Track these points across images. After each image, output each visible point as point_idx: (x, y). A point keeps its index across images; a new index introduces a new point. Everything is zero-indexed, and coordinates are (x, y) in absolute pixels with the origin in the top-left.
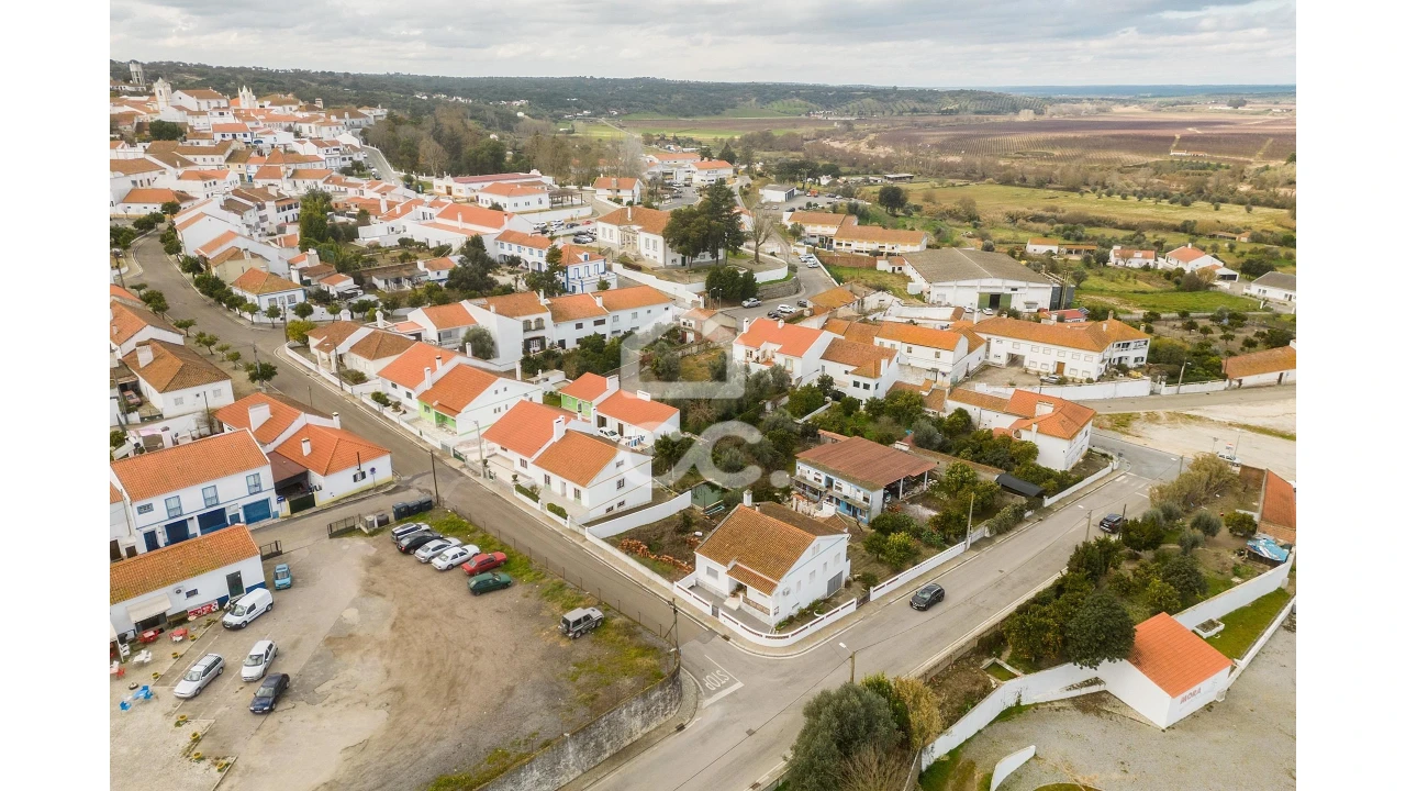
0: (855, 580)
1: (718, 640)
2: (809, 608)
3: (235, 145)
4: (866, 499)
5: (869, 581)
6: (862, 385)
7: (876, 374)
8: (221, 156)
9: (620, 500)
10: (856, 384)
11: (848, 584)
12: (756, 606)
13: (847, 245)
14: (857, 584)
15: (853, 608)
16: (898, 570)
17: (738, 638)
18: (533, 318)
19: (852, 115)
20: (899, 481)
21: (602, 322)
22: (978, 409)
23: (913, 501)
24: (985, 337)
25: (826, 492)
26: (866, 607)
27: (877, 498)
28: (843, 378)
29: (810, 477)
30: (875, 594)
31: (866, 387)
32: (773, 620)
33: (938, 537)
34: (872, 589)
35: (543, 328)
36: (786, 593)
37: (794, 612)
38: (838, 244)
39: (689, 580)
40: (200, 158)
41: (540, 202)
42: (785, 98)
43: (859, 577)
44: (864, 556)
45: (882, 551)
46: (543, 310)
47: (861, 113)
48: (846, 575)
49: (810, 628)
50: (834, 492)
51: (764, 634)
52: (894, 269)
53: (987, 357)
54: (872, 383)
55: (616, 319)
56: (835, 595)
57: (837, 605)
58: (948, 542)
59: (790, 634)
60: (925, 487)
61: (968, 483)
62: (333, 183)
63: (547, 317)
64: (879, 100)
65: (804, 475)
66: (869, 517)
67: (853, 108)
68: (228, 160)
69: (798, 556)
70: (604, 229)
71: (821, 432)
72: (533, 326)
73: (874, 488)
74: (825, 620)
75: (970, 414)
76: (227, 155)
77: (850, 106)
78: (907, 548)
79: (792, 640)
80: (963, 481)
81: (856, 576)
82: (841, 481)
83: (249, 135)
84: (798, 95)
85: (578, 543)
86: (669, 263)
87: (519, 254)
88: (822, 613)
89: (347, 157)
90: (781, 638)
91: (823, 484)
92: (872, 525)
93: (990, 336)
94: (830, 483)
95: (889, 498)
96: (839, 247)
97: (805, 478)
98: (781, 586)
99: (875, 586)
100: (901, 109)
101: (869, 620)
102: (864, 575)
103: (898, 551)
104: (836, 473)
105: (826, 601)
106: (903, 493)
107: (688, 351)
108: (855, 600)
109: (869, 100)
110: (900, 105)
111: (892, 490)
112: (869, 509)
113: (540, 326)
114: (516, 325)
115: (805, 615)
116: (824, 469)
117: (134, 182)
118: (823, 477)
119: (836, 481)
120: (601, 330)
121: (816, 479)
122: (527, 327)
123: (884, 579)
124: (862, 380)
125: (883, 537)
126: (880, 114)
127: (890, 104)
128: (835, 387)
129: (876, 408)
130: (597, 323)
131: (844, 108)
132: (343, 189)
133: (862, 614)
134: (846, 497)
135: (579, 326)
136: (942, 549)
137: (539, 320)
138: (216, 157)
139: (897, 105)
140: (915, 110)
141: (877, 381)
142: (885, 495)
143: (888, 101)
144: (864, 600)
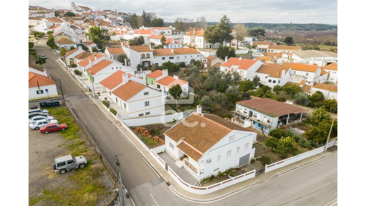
0: (257, 160)
1: (163, 184)
2: (226, 172)
3: (87, 18)
4: (268, 121)
5: (266, 161)
6: (272, 81)
7: (279, 76)
8: (83, 21)
9: (147, 111)
10: (270, 81)
11: (253, 161)
12: (191, 167)
13: (272, 51)
14: (258, 162)
15: (253, 175)
16: (284, 157)
17: (175, 184)
18: (146, 53)
19: (277, 30)
20: (287, 116)
21: (172, 58)
22: (328, 91)
23: (293, 126)
24: (327, 71)
25: (249, 118)
26: (262, 176)
27: (274, 122)
28: (264, 79)
29: (242, 112)
30: (268, 169)
31: (274, 82)
32: (199, 177)
33: (308, 142)
34: (266, 166)
35: (149, 58)
36: (209, 161)
37: (216, 173)
38: (269, 51)
39: (160, 149)
40: (77, 21)
41: (169, 32)
42: (257, 26)
43: (259, 159)
44: (264, 149)
45: (275, 146)
46: (150, 51)
47: (280, 30)
48: (252, 156)
49: (223, 185)
50: (253, 118)
51: (190, 185)
52: (289, 57)
53: (328, 79)
54: (277, 80)
55: (178, 58)
56: (244, 167)
57: (244, 172)
58: (313, 146)
59: (207, 187)
60: (300, 121)
61: (325, 119)
62: (110, 27)
63: (151, 54)
64: (286, 26)
65: (239, 110)
66: (270, 130)
67: (278, 29)
68: (85, 22)
69: (218, 140)
70: (186, 38)
71: (251, 96)
72: (146, 57)
73: (273, 116)
74: (234, 181)
75: (323, 94)
76: (84, 21)
77: (277, 28)
78: (290, 146)
79: (208, 191)
80: (322, 118)
81: (258, 158)
82: (256, 112)
83: (92, 16)
84: (261, 25)
85: (117, 126)
86: (205, 47)
87: (154, 42)
88: (233, 176)
89: (118, 23)
90: (201, 189)
91: (248, 114)
92: (271, 134)
93: (330, 71)
94: (251, 114)
95: (281, 123)
96: (269, 52)
97: (239, 112)
98: (205, 156)
99: (268, 164)
100: (293, 29)
101: (262, 184)
102: (263, 157)
103: (285, 146)
104: (255, 109)
105: (237, 169)
106: (289, 122)
107: (204, 71)
108: (255, 171)
109: (283, 26)
110: (293, 28)
111: (282, 119)
112: (270, 127)
113: (148, 57)
114: (139, 55)
115: (222, 176)
116: (249, 107)
117: (54, 24)
118: (248, 111)
119: (254, 112)
120: (172, 61)
121: (244, 112)
122: (143, 57)
123: (274, 161)
124: (273, 79)
125: (276, 139)
126: (286, 30)
127: (290, 27)
128: (260, 82)
129: (277, 89)
130: (171, 58)
131: (275, 29)
132: (112, 28)
133: (258, 180)
134: (259, 121)
135: (163, 59)
136: (310, 149)
137: (148, 54)
138: (81, 21)
139: (292, 28)
140: (297, 29)
141: (280, 79)
142: (279, 122)
143: (289, 27)
144: (261, 172)
